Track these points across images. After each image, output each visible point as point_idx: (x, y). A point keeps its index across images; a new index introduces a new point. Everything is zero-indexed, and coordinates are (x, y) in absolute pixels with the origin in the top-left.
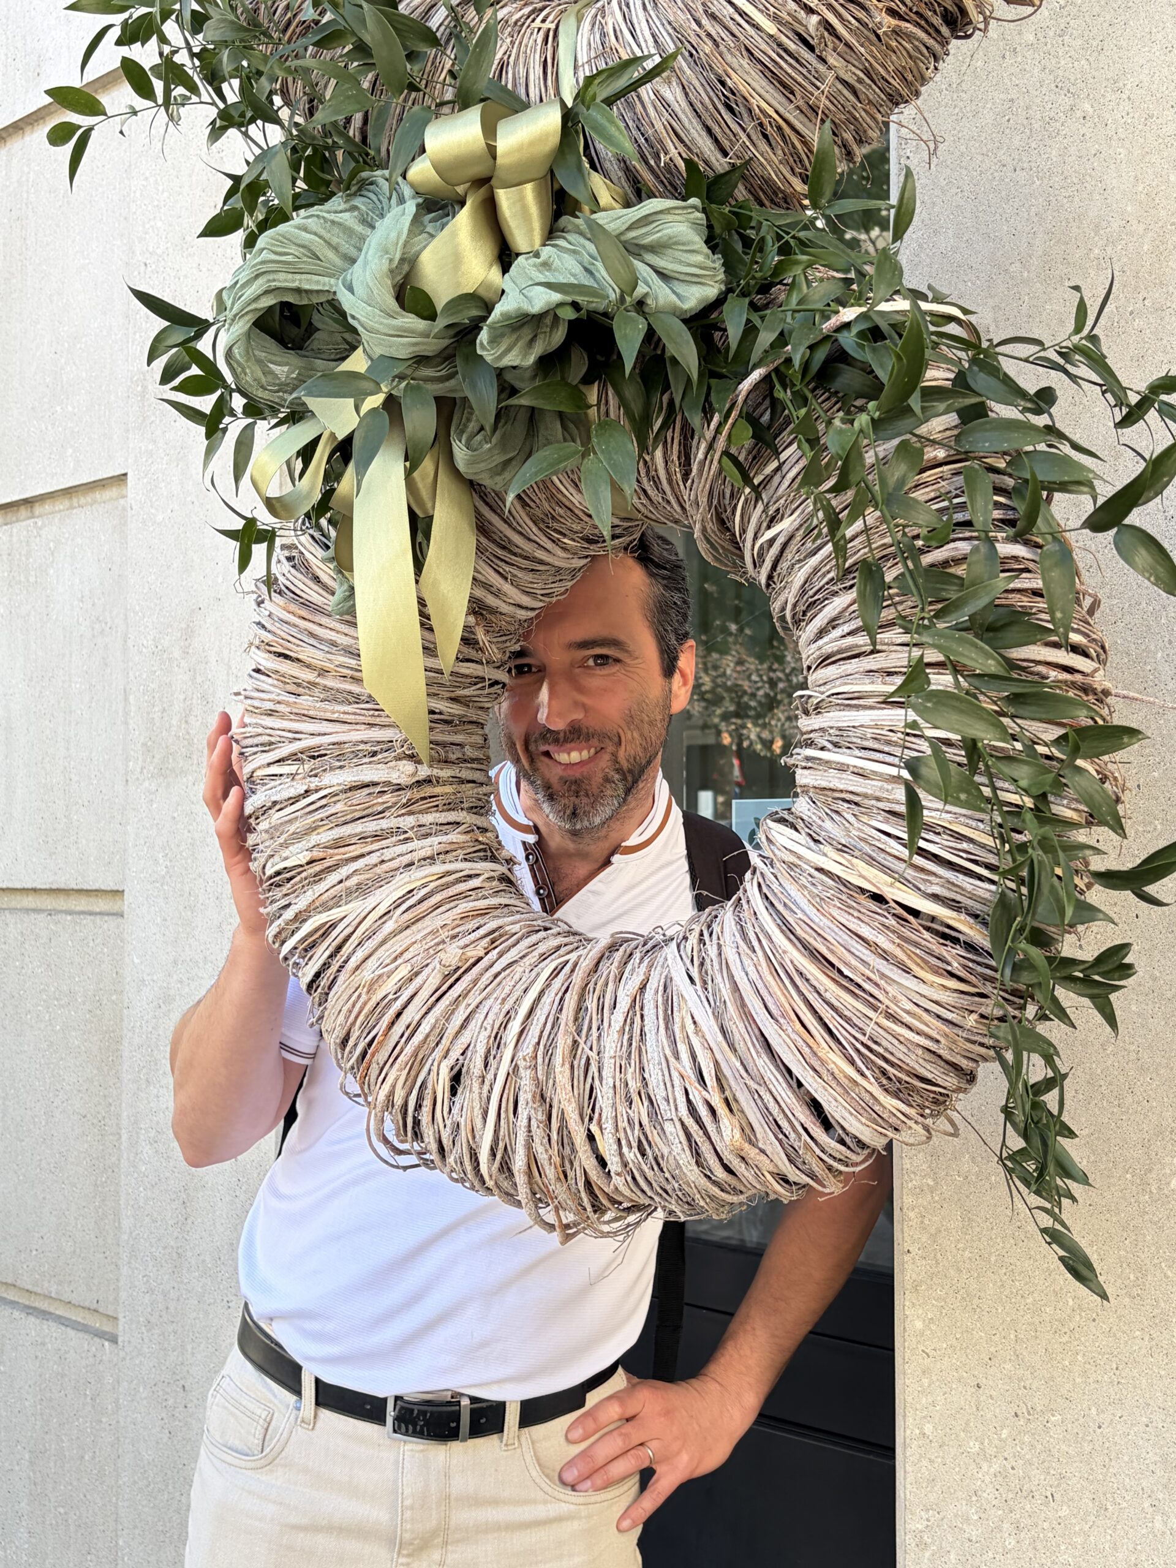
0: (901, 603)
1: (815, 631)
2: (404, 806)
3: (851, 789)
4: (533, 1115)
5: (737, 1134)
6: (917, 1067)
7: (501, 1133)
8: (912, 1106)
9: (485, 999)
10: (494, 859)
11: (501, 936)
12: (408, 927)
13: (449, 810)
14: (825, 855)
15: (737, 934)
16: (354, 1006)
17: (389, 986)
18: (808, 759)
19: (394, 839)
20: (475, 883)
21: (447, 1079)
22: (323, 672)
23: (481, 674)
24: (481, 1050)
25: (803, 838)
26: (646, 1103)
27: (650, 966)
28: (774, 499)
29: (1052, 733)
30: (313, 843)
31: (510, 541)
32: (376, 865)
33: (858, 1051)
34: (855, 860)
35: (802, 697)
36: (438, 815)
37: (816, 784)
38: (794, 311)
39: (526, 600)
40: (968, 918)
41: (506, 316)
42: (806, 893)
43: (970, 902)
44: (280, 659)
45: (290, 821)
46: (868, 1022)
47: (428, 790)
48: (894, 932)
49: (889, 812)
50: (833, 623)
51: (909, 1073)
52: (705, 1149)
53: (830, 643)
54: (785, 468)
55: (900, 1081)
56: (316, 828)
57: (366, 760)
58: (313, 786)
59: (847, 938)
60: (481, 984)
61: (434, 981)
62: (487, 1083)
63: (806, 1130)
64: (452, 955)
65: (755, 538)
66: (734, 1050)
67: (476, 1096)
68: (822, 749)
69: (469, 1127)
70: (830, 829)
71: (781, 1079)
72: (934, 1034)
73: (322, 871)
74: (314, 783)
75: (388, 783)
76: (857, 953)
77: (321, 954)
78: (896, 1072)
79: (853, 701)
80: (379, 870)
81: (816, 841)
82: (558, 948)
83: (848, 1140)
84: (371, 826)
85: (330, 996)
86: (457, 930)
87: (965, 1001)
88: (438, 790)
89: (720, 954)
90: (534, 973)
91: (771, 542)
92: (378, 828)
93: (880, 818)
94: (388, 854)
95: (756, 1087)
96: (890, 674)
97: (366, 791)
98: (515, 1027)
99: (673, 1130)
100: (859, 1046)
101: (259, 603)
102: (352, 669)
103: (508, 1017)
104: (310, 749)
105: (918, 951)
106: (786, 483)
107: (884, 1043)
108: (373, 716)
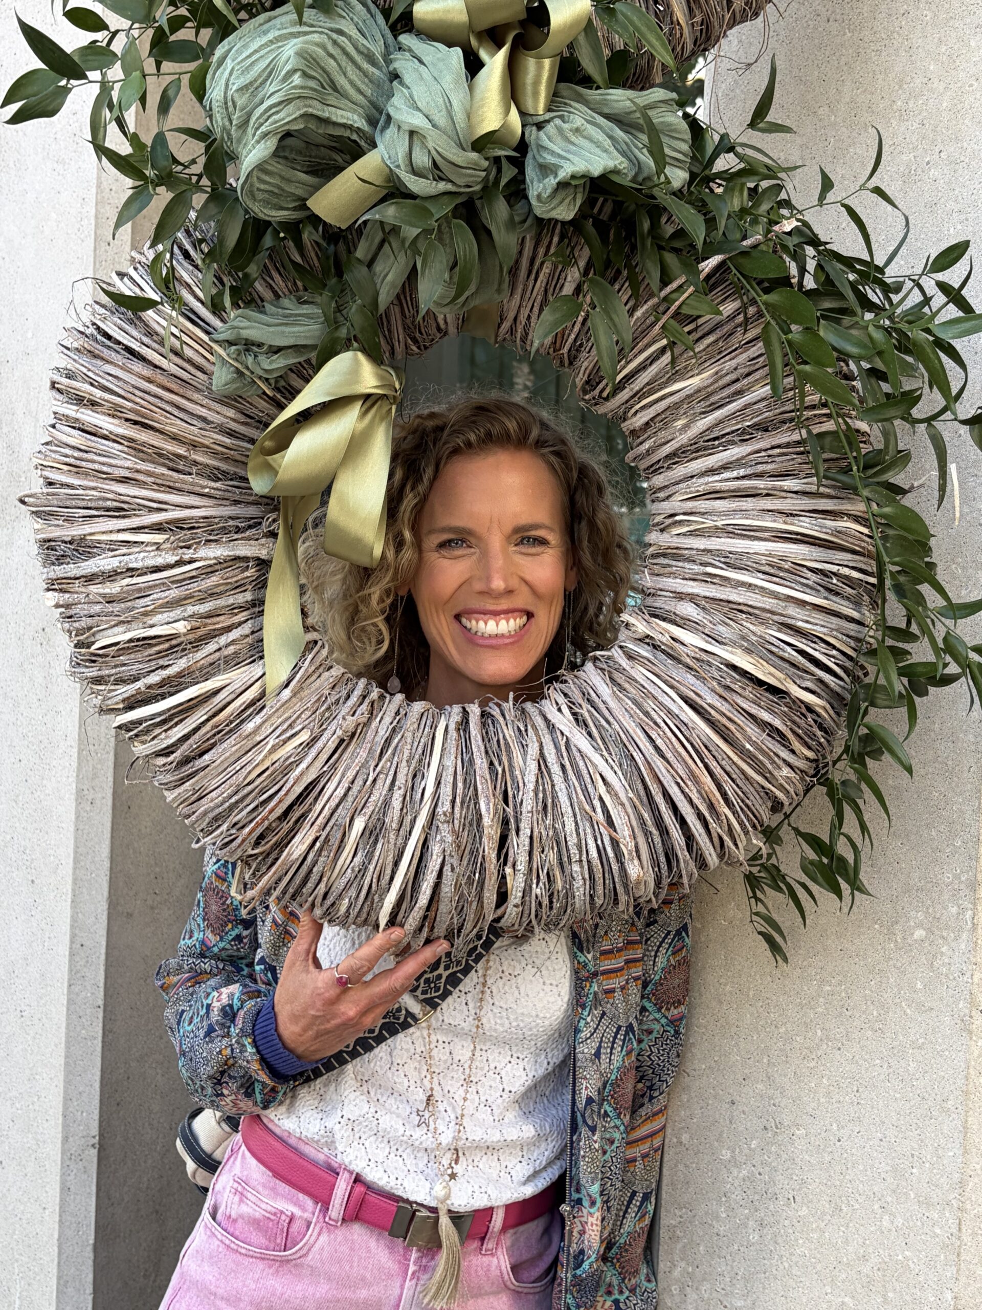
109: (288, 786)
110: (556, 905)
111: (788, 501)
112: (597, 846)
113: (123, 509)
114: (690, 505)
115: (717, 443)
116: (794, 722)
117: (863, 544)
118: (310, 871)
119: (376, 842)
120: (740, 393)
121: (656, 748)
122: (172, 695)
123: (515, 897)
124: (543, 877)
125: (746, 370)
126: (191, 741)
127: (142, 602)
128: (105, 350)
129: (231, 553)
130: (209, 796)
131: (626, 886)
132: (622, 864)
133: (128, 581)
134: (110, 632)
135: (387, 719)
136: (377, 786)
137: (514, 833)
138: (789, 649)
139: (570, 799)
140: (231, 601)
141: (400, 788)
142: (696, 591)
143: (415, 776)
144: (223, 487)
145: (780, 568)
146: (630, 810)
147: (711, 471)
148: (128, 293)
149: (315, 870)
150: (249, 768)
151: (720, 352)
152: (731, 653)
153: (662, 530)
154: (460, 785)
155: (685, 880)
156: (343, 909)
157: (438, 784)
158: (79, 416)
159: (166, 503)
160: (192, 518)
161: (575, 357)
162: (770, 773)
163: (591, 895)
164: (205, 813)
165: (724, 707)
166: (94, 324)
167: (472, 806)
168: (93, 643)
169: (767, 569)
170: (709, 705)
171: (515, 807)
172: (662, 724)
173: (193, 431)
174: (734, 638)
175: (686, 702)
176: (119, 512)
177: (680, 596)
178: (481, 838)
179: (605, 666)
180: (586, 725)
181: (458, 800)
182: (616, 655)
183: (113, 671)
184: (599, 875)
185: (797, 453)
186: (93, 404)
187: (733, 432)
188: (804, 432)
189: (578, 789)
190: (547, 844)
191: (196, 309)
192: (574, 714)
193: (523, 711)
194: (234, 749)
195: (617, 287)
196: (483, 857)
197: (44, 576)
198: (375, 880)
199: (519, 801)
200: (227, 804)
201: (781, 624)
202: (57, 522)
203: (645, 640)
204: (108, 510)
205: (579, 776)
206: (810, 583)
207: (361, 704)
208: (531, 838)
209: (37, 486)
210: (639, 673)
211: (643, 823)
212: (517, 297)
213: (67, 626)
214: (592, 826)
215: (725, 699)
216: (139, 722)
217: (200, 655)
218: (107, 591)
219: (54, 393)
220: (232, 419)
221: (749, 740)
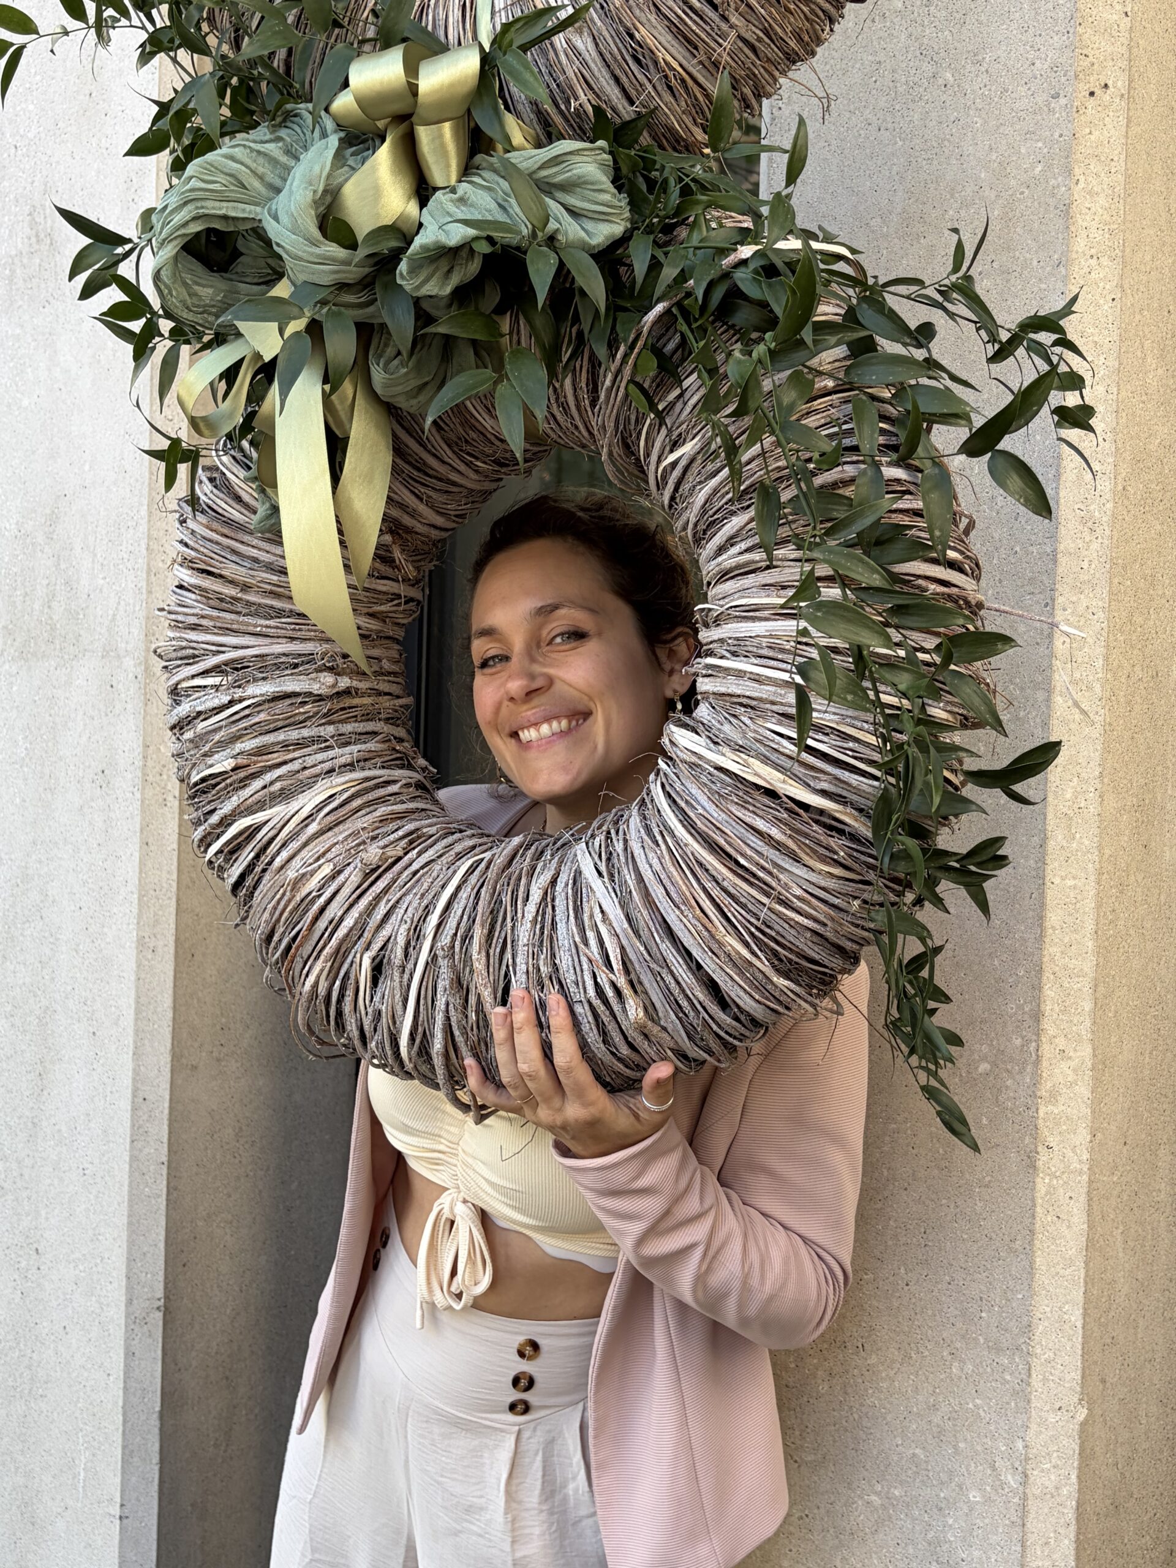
0: (794, 521)
1: (715, 548)
2: (325, 715)
3: (748, 694)
4: (452, 1000)
5: (641, 1014)
6: (806, 949)
7: (421, 1019)
8: (800, 985)
9: (404, 895)
10: (410, 767)
11: (419, 837)
12: (330, 829)
13: (368, 720)
14: (723, 755)
15: (642, 830)
16: (278, 902)
17: (313, 883)
18: (708, 666)
19: (315, 747)
20: (394, 788)
21: (369, 970)
22: (245, 587)
23: (396, 591)
24: (401, 940)
25: (702, 740)
26: (557, 987)
27: (561, 862)
28: (677, 424)
29: (931, 643)
30: (237, 751)
31: (425, 463)
32: (298, 772)
33: (752, 934)
34: (751, 760)
35: (703, 610)
36: (357, 725)
37: (715, 690)
38: (696, 248)
39: (440, 521)
40: (853, 811)
41: (424, 248)
42: (706, 790)
43: (854, 797)
44: (204, 575)
45: (215, 731)
46: (761, 907)
47: (348, 702)
48: (786, 824)
49: (782, 715)
50: (731, 541)
51: (798, 955)
52: (611, 1027)
53: (728, 560)
54: (687, 395)
55: (790, 961)
56: (240, 737)
57: (289, 672)
58: (236, 696)
59: (743, 831)
60: (400, 882)
61: (355, 879)
62: (407, 971)
63: (704, 1008)
64: (373, 853)
65: (659, 461)
66: (639, 937)
67: (397, 984)
68: (722, 657)
69: (390, 1014)
70: (728, 732)
71: (680, 960)
72: (822, 918)
73: (247, 778)
74: (238, 693)
75: (310, 694)
76: (752, 844)
77: (246, 856)
78: (787, 954)
79: (751, 613)
80: (301, 776)
81: (716, 743)
82: (474, 847)
83: (742, 1018)
84: (294, 735)
85: (256, 894)
86: (376, 832)
87: (850, 888)
88: (356, 701)
89: (626, 849)
90: (451, 871)
91: (674, 465)
92: (300, 736)
93: (774, 720)
94: (310, 761)
95: (659, 969)
96: (784, 588)
97: (288, 701)
98: (433, 919)
99: (582, 1011)
100: (753, 930)
101: (183, 522)
102: (274, 585)
103: (427, 911)
104: (234, 661)
105: (807, 842)
106: (688, 409)
107: (777, 927)
108: (294, 629)
109: (308, 921)
111: (787, 570)
112: (596, 984)
115: (720, 516)
119: (386, 977)
129: (277, 689)
136: (390, 921)
137: (511, 969)
138: (785, 742)
141: (406, 922)
143: (427, 909)
144: (276, 625)
145: (781, 650)
146: (626, 942)
152: (719, 753)
157: (444, 917)
159: (225, 645)
160: (244, 658)
165: (720, 818)
169: (765, 652)
171: (513, 940)
173: (244, 572)
176: (193, 658)
178: (472, 973)
181: (459, 934)
184: (606, 1018)
187: (729, 501)
196: (478, 994)
199: (517, 933)
204: (187, 658)
205: (580, 905)
214: (586, 959)
215: (720, 809)
217: (248, 792)
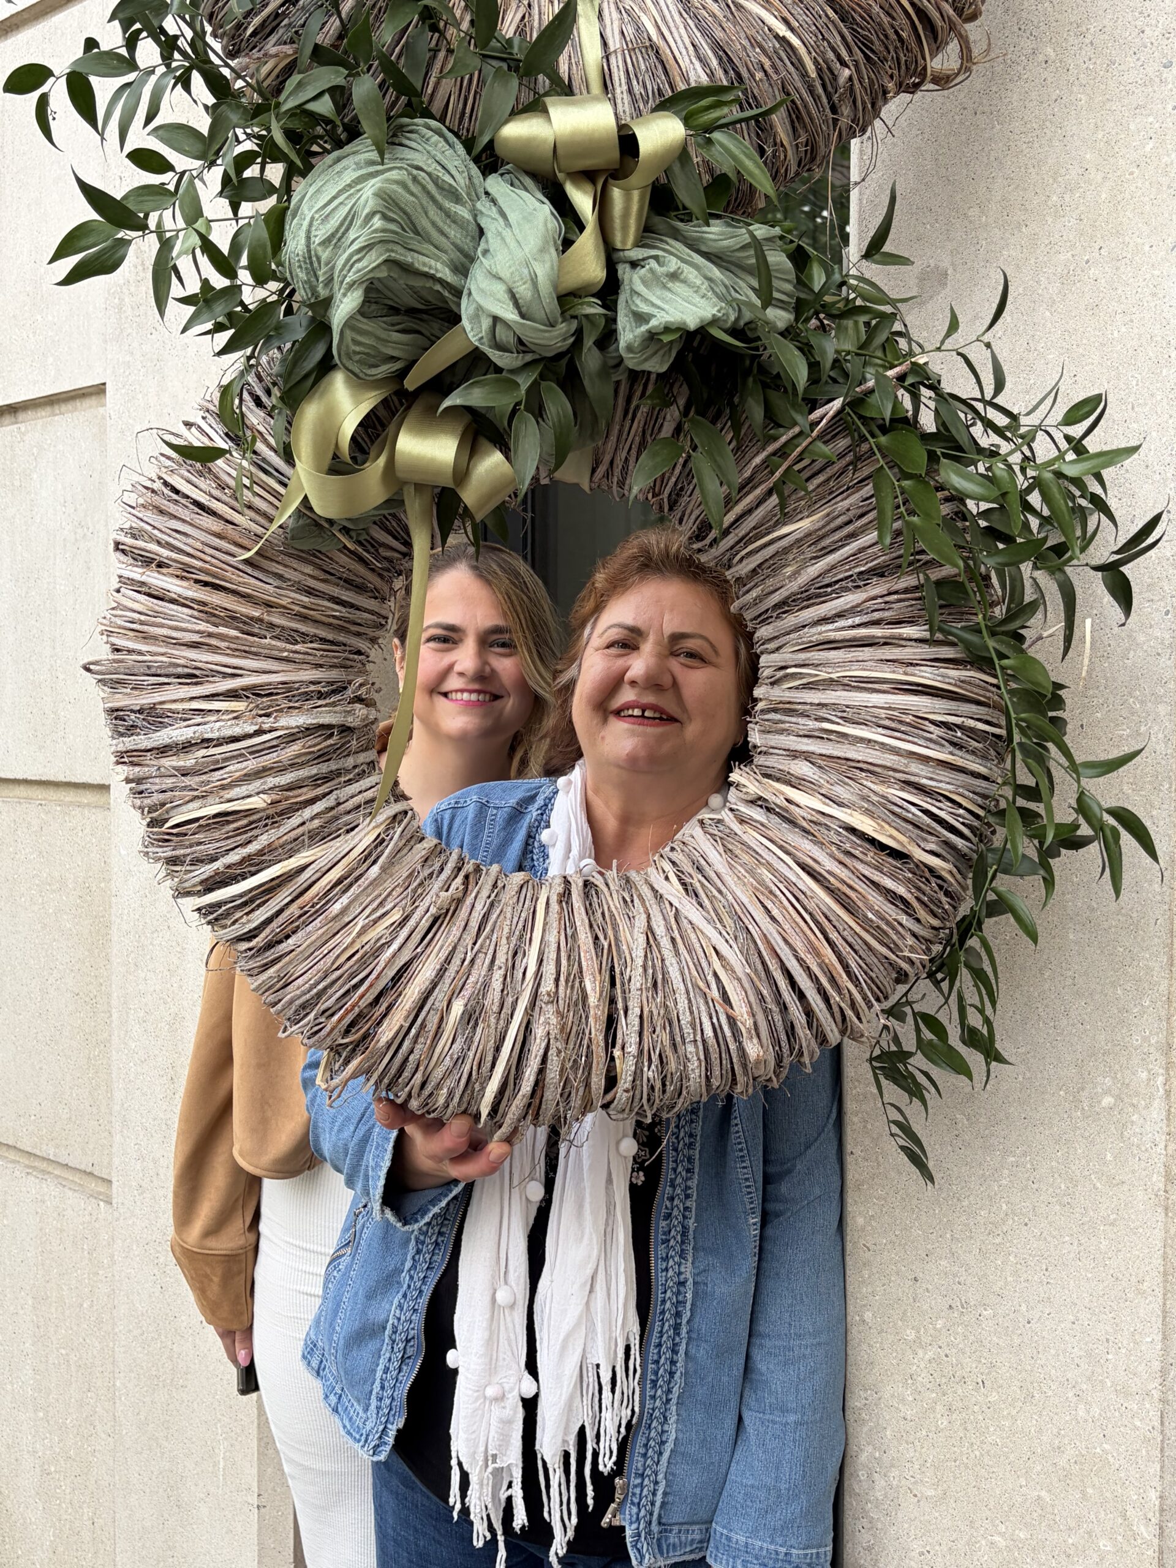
3: (870, 760)
5: (761, 1053)
14: (853, 816)
17: (379, 929)
18: (822, 730)
19: (343, 779)
21: (459, 1017)
22: (269, 605)
24: (498, 986)
26: (668, 1028)
30: (271, 785)
32: (332, 808)
33: (864, 980)
44: (208, 588)
48: (910, 883)
50: (841, 614)
53: (832, 631)
57: (320, 702)
58: (263, 725)
61: (425, 924)
62: (503, 1018)
64: (444, 897)
66: (760, 980)
67: (492, 1030)
68: (829, 722)
69: (477, 1060)
73: (277, 814)
74: (266, 723)
75: (343, 725)
79: (867, 685)
80: (336, 812)
81: (839, 804)
84: (324, 768)
91: (784, 535)
92: (327, 769)
93: (896, 786)
94: (342, 794)
96: (910, 665)
97: (320, 734)
98: (531, 965)
100: (864, 976)
104: (254, 687)
105: (926, 899)
108: (321, 656)
109: (379, 969)
110: (670, 1088)
111: (907, 650)
112: (713, 1024)
113: (195, 676)
114: (802, 656)
115: (829, 590)
116: (919, 889)
117: (988, 694)
118: (406, 1060)
119: (476, 1024)
120: (853, 536)
121: (773, 918)
122: (253, 874)
123: (625, 1081)
124: (655, 1058)
125: (860, 511)
126: (274, 924)
127: (217, 775)
128: (171, 505)
129: (314, 722)
130: (296, 983)
131: (744, 1066)
132: (740, 1043)
133: (203, 752)
134: (184, 808)
135: (485, 893)
136: (476, 967)
137: (622, 1012)
138: (913, 809)
139: (682, 974)
140: (314, 771)
141: (500, 968)
142: (811, 748)
143: (515, 954)
144: (303, 650)
145: (901, 722)
146: (747, 985)
147: (824, 620)
148: (197, 444)
149: (411, 1058)
150: (337, 952)
151: (832, 492)
152: (851, 815)
153: (772, 684)
154: (564, 962)
155: (806, 1059)
156: (441, 1100)
157: (540, 962)
158: (144, 579)
159: (241, 669)
160: (270, 684)
161: (676, 502)
162: (895, 943)
163: (708, 1078)
164: (291, 1002)
165: (843, 873)
166: (160, 478)
167: (577, 984)
168: (167, 820)
169: (887, 723)
170: (829, 872)
171: (623, 984)
172: (778, 893)
173: (267, 589)
174: (854, 798)
175: (803, 869)
176: (192, 677)
177: (794, 754)
178: (587, 1017)
179: (716, 832)
180: (696, 896)
181: (562, 979)
182: (727, 819)
183: (189, 851)
184: (714, 1056)
185: (916, 599)
186: (160, 565)
187: (847, 578)
188: (921, 576)
189: (691, 964)
190: (659, 1024)
191: (269, 459)
192: (684, 884)
193: (628, 880)
194: (320, 932)
195: (719, 426)
196: (590, 1039)
197: (113, 749)
198: (475, 1068)
199: (626, 978)
200: (315, 991)
201: (904, 782)
202: (124, 690)
203: (757, 801)
204: (179, 676)
205: (689, 952)
206: (934, 737)
207: (456, 877)
208: (641, 1017)
209: (103, 653)
210: (751, 837)
211: (762, 999)
212: (613, 438)
213: (138, 802)
214: (707, 1003)
215: (845, 866)
216: (219, 905)
217: (283, 830)
218: (181, 763)
219: (119, 554)
220: (309, 575)
221: (871, 909)
